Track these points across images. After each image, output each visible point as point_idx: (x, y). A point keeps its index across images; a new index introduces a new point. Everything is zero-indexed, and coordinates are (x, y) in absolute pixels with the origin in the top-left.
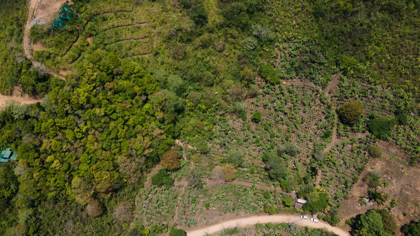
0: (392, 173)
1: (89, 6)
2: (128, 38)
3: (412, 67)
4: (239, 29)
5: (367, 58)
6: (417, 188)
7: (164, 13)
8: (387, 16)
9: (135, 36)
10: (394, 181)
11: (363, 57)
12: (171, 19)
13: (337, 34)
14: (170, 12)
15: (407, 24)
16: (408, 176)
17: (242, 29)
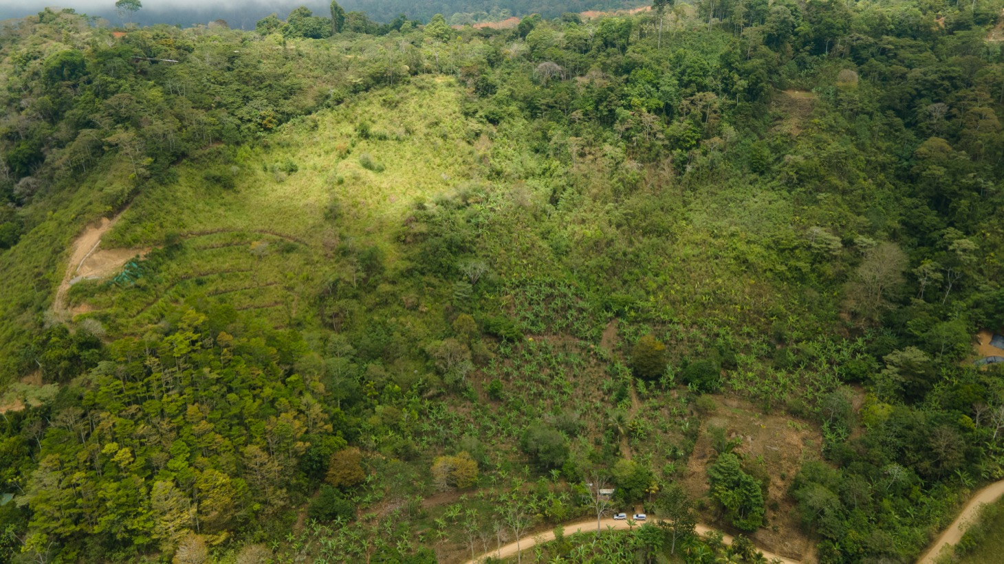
0: (743, 430)
1: (173, 265)
2: (245, 306)
3: (714, 292)
4: (440, 275)
5: (648, 293)
6: (787, 440)
7: (308, 267)
8: (655, 240)
9: (257, 302)
10: (749, 439)
11: (642, 292)
12: (320, 273)
13: (594, 271)
14: (318, 265)
15: (685, 244)
16: (768, 429)
17: (444, 274)
